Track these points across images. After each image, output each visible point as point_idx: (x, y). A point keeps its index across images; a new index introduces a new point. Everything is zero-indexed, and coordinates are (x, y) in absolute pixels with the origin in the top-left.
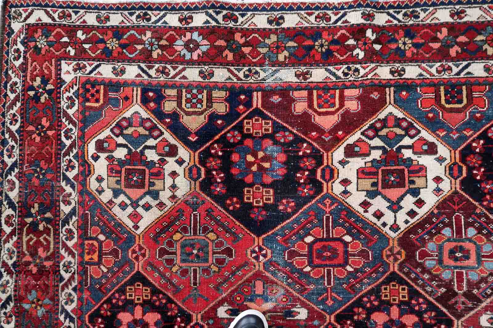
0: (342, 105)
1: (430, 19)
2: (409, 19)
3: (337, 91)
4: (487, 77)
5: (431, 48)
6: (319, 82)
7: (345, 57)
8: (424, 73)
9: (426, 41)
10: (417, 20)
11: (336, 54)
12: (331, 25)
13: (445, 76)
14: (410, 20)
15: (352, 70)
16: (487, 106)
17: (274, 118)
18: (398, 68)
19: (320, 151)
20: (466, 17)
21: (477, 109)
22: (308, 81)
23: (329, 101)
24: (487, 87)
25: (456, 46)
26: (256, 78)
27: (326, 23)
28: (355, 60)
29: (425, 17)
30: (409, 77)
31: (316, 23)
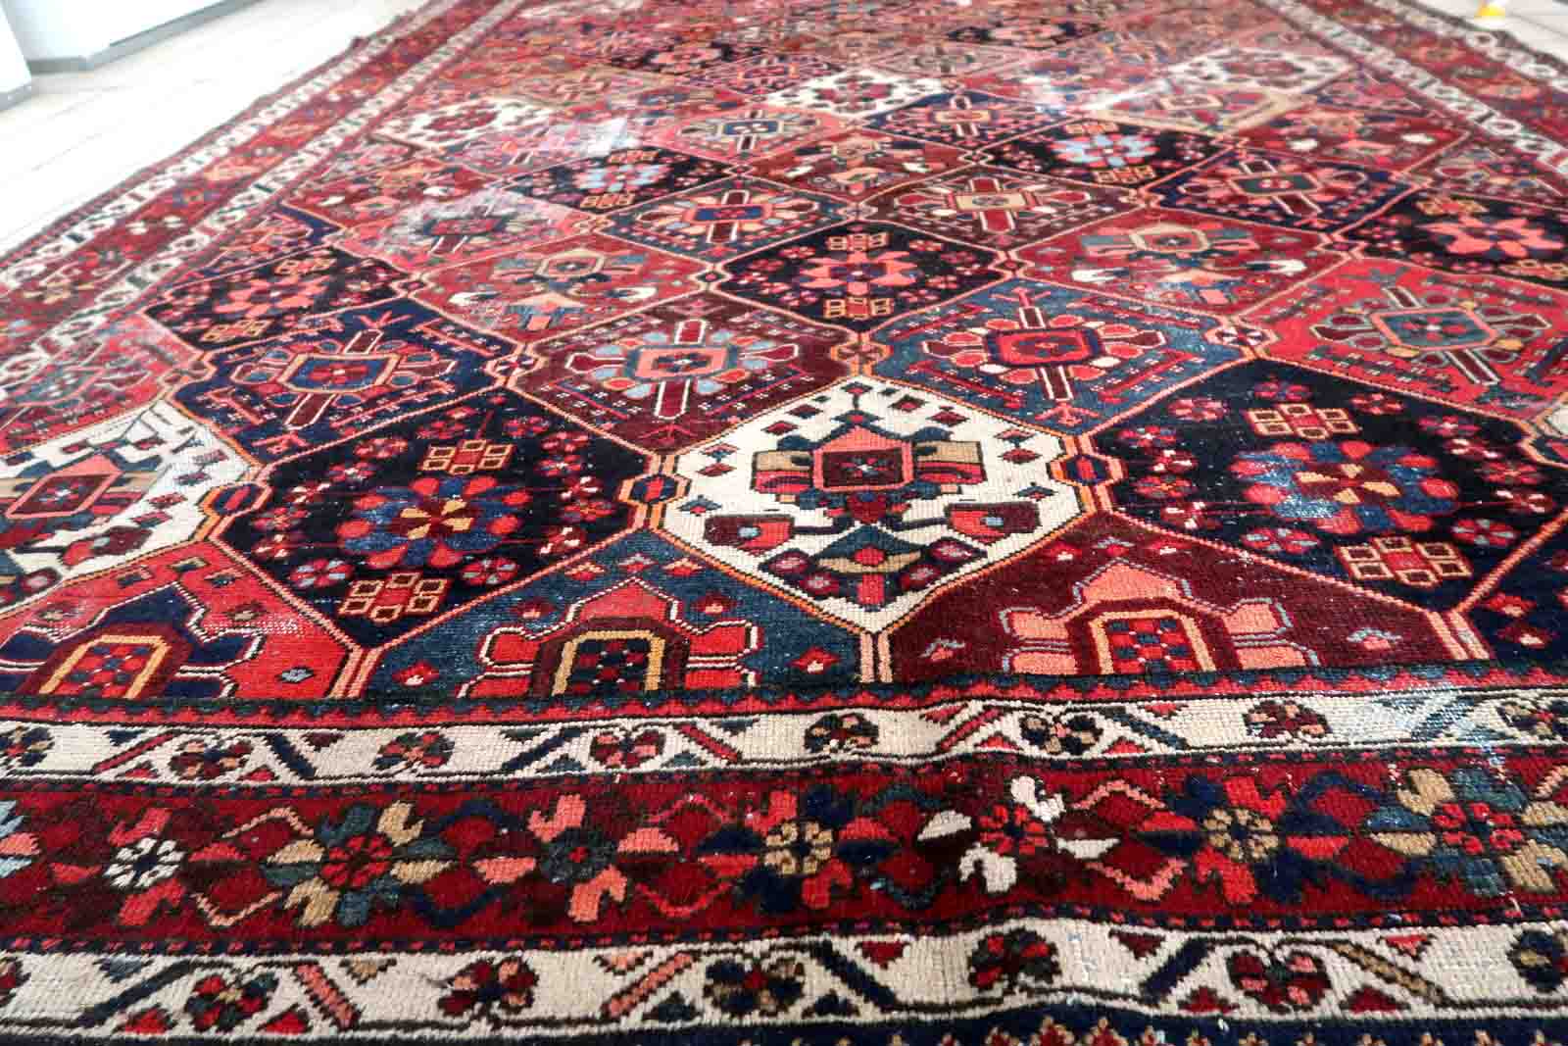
0: (1079, 630)
1: (649, 963)
2: (765, 965)
3: (1107, 667)
4: (447, 726)
5: (666, 830)
6: (1200, 698)
7: (1103, 791)
8: (717, 733)
9: (692, 859)
10: (722, 957)
11: (1153, 803)
12: (1217, 935)
13: (628, 724)
14: (765, 955)
15: (1055, 740)
16: (489, 638)
17: (1350, 587)
18: (841, 745)
19: (1130, 512)
20: (452, 973)
21: (528, 631)
22: (1256, 702)
23: (1136, 639)
24: (462, 694)
25: (547, 838)
26: (1514, 704)
27: (1252, 949)
28: (1050, 778)
29: (679, 971)
30: (788, 719)
31: (1314, 950)
